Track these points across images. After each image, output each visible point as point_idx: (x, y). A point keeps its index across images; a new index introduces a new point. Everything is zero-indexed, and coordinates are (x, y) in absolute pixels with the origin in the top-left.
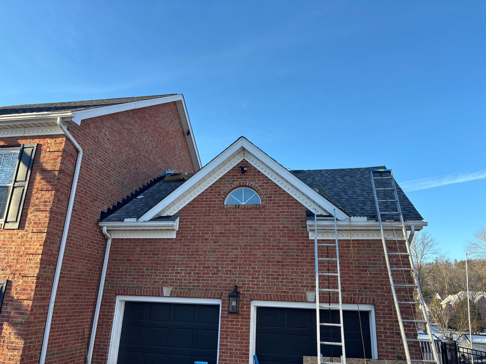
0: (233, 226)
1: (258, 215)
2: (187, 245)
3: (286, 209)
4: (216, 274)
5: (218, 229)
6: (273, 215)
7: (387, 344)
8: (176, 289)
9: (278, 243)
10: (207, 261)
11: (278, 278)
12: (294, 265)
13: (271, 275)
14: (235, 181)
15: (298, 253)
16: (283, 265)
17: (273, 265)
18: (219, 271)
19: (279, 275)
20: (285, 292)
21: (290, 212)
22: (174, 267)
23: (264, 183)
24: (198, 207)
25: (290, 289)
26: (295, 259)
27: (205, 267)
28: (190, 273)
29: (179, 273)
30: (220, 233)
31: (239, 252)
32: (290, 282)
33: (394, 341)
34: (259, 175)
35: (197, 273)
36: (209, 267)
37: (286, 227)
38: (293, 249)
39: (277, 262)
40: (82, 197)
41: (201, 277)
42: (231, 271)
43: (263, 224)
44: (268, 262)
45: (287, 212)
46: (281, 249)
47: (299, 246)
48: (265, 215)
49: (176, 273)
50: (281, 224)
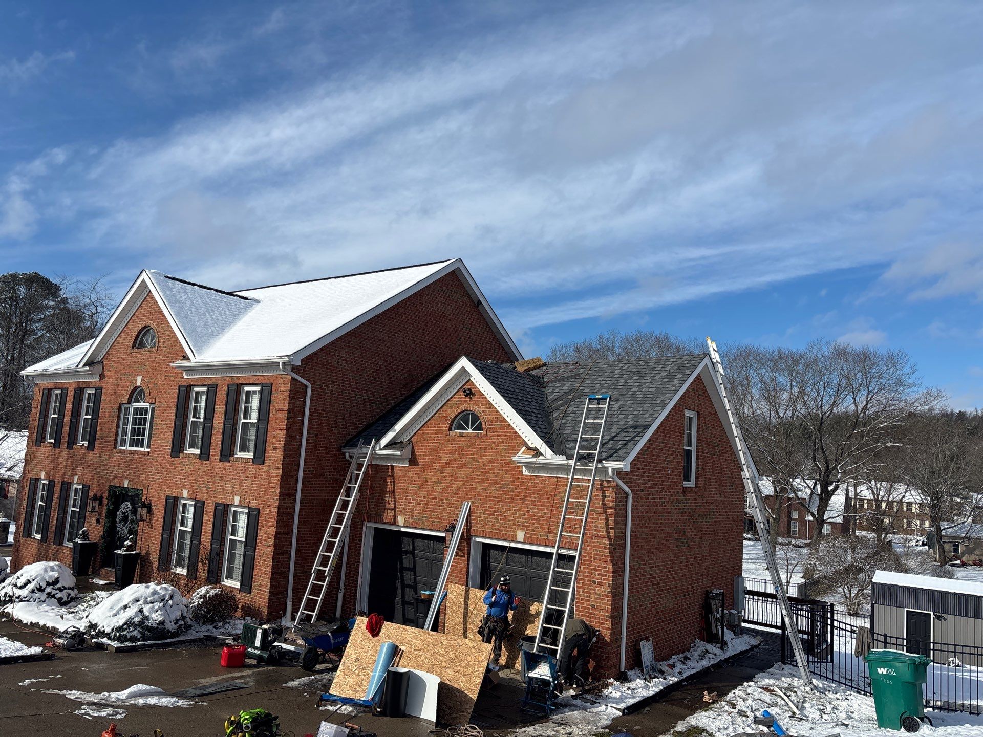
0: (457, 456)
1: (480, 445)
2: (418, 474)
3: (505, 439)
4: (441, 506)
5: (444, 458)
6: (493, 446)
7: (583, 592)
8: (409, 518)
9: (496, 477)
10: (435, 492)
11: (494, 515)
12: (508, 502)
13: (488, 511)
14: (461, 405)
15: (513, 488)
16: (498, 501)
17: (490, 500)
18: (444, 503)
19: (495, 512)
20: (498, 529)
21: (509, 443)
22: (407, 496)
23: (486, 408)
24: (428, 433)
25: (503, 527)
26: (509, 495)
27: (433, 499)
28: (420, 504)
29: (411, 503)
30: (446, 463)
31: (460, 484)
32: (503, 520)
33: (591, 589)
34: (483, 398)
35: (426, 504)
36: (436, 499)
37: (504, 460)
38: (509, 485)
39: (494, 497)
40: (317, 428)
41: (429, 508)
42: (453, 504)
43: (484, 455)
44: (486, 497)
45: (506, 443)
46: (498, 484)
47: (514, 481)
48: (486, 445)
49: (409, 502)
50: (499, 456)
